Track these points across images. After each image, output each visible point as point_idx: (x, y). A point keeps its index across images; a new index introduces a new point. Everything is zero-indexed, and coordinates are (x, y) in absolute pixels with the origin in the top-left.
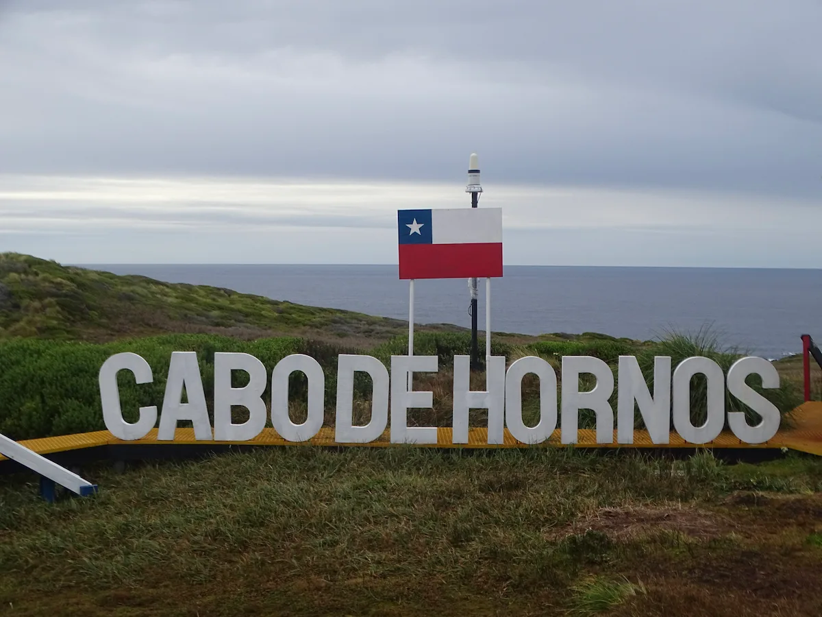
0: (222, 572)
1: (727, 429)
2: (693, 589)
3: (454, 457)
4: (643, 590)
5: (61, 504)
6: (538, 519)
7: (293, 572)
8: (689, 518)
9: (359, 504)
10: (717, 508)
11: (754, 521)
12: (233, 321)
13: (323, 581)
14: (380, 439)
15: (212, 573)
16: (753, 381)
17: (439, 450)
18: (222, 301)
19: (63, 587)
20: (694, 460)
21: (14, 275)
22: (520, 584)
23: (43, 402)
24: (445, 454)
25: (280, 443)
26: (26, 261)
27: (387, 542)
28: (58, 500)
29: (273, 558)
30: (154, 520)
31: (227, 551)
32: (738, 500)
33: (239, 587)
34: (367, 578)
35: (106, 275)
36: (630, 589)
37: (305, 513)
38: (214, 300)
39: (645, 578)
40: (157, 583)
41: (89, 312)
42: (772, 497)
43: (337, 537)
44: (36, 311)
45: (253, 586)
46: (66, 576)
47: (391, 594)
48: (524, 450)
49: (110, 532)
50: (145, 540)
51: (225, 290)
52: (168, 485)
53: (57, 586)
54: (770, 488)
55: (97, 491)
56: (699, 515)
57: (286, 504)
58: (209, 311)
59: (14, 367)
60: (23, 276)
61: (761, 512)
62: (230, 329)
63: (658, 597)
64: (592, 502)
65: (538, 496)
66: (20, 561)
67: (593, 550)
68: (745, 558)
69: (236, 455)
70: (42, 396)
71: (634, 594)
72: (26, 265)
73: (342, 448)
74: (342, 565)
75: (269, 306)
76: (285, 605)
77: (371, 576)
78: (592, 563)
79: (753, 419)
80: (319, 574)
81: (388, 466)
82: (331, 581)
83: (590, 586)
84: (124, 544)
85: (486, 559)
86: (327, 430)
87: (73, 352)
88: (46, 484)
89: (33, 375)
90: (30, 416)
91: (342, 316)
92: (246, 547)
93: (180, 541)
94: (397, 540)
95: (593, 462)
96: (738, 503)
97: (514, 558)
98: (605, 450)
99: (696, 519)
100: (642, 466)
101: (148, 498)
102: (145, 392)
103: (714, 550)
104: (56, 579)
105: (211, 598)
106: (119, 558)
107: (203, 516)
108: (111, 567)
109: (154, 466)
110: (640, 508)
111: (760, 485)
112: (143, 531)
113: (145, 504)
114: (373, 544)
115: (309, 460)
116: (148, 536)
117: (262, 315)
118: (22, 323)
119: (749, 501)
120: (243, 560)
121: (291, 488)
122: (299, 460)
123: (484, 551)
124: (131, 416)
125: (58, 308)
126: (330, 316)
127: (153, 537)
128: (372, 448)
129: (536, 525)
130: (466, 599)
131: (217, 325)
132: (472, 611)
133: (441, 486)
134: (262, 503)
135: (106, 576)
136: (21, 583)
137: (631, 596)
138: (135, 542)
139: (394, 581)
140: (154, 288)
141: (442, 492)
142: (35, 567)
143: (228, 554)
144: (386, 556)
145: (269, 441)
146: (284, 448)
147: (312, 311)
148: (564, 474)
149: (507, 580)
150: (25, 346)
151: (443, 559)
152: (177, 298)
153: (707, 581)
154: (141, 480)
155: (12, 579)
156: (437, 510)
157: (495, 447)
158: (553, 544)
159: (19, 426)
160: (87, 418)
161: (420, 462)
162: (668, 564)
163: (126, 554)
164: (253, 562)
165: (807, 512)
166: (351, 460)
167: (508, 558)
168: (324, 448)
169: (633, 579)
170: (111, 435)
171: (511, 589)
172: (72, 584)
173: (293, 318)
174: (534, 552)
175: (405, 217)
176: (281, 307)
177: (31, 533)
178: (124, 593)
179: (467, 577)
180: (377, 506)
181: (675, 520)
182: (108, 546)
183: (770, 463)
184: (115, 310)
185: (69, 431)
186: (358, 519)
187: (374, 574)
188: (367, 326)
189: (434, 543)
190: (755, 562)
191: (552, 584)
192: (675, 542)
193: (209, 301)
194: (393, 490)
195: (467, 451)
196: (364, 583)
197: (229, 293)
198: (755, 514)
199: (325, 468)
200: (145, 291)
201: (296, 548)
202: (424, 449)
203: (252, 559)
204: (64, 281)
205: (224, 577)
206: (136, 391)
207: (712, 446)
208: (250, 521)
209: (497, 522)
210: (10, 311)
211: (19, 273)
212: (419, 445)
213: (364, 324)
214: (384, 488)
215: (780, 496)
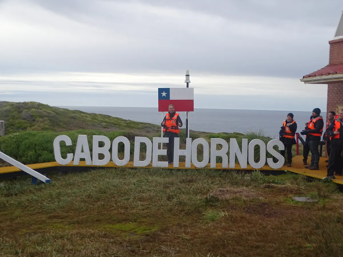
0: (90, 208)
1: (266, 164)
2: (244, 214)
3: (174, 172)
4: (227, 214)
5: (39, 186)
6: (197, 192)
7: (113, 208)
8: (247, 192)
9: (138, 186)
10: (258, 189)
11: (270, 194)
12: (110, 127)
13: (123, 211)
14: (149, 165)
15: (87, 208)
16: (275, 148)
17: (168, 169)
18: (106, 120)
19: (37, 212)
20: (254, 174)
21: (33, 110)
22: (188, 212)
23: (36, 152)
24: (171, 171)
25: (115, 166)
26: (38, 105)
27: (146, 199)
28: (38, 185)
29: (107, 204)
30: (70, 191)
31: (93, 201)
32: (265, 186)
33: (95, 213)
34: (138, 210)
35: (66, 110)
36: (223, 214)
37: (120, 189)
38: (104, 119)
39: (228, 211)
40: (68, 211)
41: (60, 123)
42: (277, 186)
43: (129, 197)
44: (41, 122)
45: (99, 213)
46: (38, 209)
47: (145, 215)
48: (198, 170)
49: (54, 195)
50: (66, 197)
51: (108, 116)
52: (75, 180)
53: (35, 212)
54: (277, 183)
55: (51, 181)
56: (251, 191)
57: (114, 186)
58: (102, 123)
59: (26, 140)
60: (37, 110)
61: (272, 191)
62: (109, 129)
63: (231, 217)
64: (216, 187)
65: (199, 185)
66: (23, 204)
67: (213, 202)
68: (263, 205)
69: (99, 170)
70: (35, 150)
71: (224, 216)
72: (38, 106)
73: (136, 168)
74: (130, 206)
75: (123, 121)
76: (109, 219)
77: (139, 209)
78: (212, 206)
79: (275, 160)
80: (122, 209)
81: (150, 175)
82: (126, 211)
83: (210, 213)
84: (59, 199)
85: (178, 204)
86: (131, 162)
87: (46, 135)
88: (34, 179)
89: (33, 143)
90: (31, 157)
91: (148, 125)
92: (99, 200)
93: (77, 198)
94: (149, 198)
95: (220, 174)
96: (265, 188)
97: (187, 204)
98: (224, 170)
99: (250, 193)
100: (235, 175)
101: (68, 184)
102: (71, 149)
103: (253, 202)
104: (34, 210)
105: (85, 216)
106: (56, 203)
107: (86, 190)
108: (53, 206)
109: (72, 174)
110: (232, 189)
111: (273, 182)
112: (65, 195)
113: (67, 186)
114: (141, 199)
115: (124, 172)
116: (66, 196)
117: (120, 124)
118: (36, 126)
119: (269, 187)
120: (97, 204)
121: (116, 181)
122: (121, 172)
123: (178, 202)
124: (64, 157)
125: (49, 121)
126: (144, 125)
127: (68, 197)
128: (146, 168)
129: (196, 194)
130: (170, 217)
131: (105, 128)
132: (171, 221)
133: (167, 181)
134: (105, 186)
135: (51, 209)
136: (23, 211)
137: (223, 216)
138: (62, 198)
139: (146, 211)
140: (83, 115)
141: (167, 183)
142: (28, 206)
143: (93, 202)
144: (145, 203)
145: (111, 165)
146: (116, 168)
147: (138, 123)
148: (210, 178)
149: (184, 211)
150: (30, 133)
151: (163, 205)
152: (90, 118)
153: (249, 212)
154: (67, 178)
155: (20, 210)
156: (164, 189)
157: (187, 169)
158: (201, 200)
159: (27, 160)
160: (50, 157)
161: (162, 173)
162: (237, 207)
163: (59, 202)
164: (101, 205)
165: (288, 191)
166: (139, 172)
167: (185, 204)
168: (130, 168)
169: (224, 211)
170: (57, 163)
171: (185, 214)
172: (40, 212)
173: (132, 126)
174: (194, 202)
175: (161, 90)
176: (127, 122)
177: (28, 195)
178: (57, 215)
179: (171, 210)
180: (144, 187)
181: (243, 193)
182: (53, 199)
183: (281, 175)
184: (69, 122)
185: (44, 162)
186: (137, 191)
187: (140, 209)
188: (157, 129)
189: (161, 199)
190: (266, 206)
191: (198, 212)
192: (240, 199)
193: (102, 119)
194: (150, 182)
195: (178, 170)
196: (136, 211)
197: (109, 117)
198: (270, 191)
199: (129, 175)
200: (79, 115)
201: (115, 201)
202: (164, 169)
203: (100, 204)
204: (51, 112)
205: (91, 210)
206: (68, 148)
207: (261, 169)
208: (101, 192)
209: (183, 193)
210: (32, 122)
211: (35, 109)
212: (162, 168)
213: (156, 128)
214: (148, 181)
215: (279, 186)
